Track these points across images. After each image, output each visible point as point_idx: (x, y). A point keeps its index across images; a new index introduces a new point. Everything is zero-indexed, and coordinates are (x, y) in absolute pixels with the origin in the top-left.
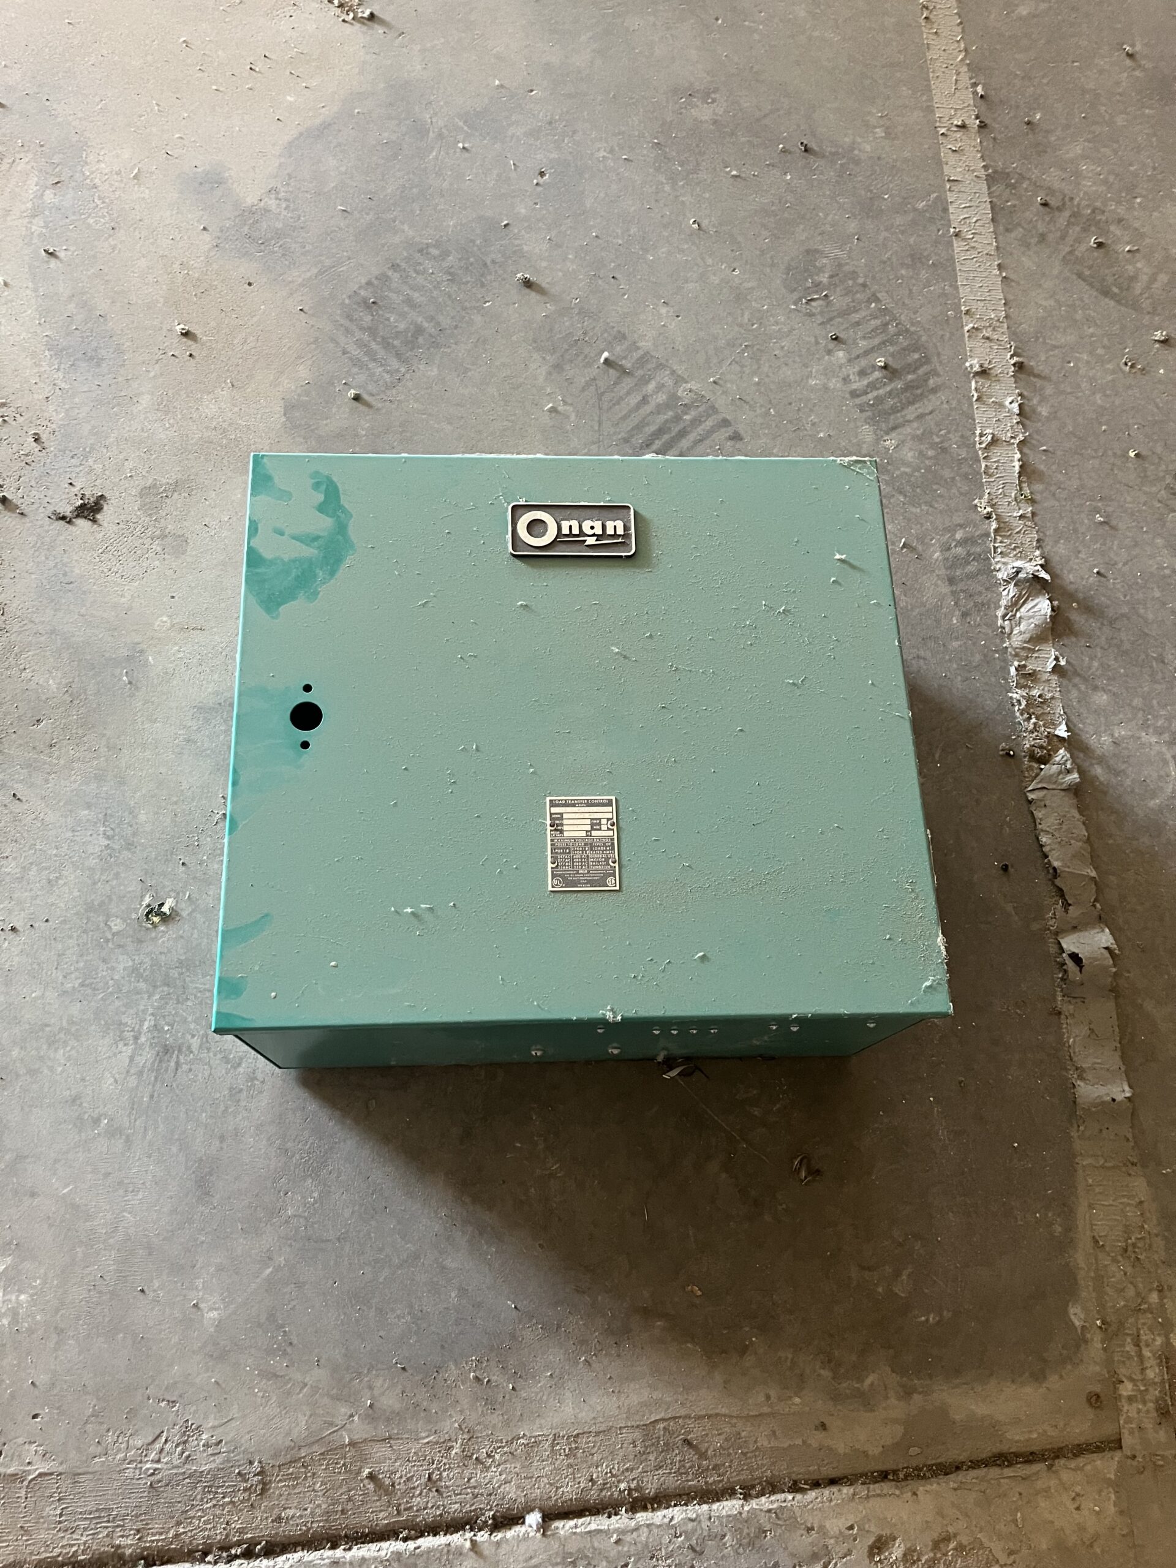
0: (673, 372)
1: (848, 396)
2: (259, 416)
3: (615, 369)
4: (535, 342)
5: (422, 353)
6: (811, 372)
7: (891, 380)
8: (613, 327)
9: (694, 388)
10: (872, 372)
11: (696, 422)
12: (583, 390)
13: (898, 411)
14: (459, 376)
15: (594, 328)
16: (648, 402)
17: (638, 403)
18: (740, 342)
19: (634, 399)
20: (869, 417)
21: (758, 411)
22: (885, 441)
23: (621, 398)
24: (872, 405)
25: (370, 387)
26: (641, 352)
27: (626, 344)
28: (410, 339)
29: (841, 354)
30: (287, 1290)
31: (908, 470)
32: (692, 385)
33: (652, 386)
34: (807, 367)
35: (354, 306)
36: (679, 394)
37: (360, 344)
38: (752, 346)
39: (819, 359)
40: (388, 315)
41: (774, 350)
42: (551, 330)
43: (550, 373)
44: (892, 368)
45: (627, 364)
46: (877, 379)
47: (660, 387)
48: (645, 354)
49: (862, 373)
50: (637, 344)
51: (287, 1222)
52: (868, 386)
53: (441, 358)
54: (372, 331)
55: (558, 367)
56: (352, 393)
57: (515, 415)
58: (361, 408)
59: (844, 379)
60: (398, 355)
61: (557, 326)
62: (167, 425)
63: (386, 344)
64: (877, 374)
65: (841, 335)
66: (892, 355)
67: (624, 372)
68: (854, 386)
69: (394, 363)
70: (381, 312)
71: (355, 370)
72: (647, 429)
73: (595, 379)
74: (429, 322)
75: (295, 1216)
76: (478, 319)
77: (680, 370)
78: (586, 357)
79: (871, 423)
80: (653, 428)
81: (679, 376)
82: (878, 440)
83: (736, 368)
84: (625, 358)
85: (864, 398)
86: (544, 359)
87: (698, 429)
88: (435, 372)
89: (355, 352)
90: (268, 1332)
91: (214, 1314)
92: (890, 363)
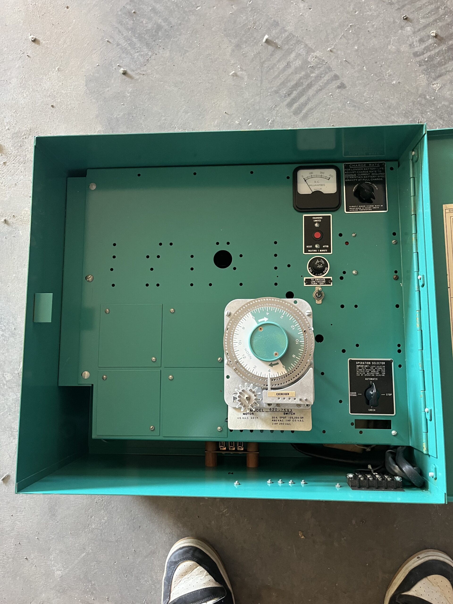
0: (306, 45)
1: (412, 56)
2: (72, 87)
3: (271, 45)
4: (225, 31)
5: (161, 42)
6: (390, 41)
7: (439, 45)
8: (272, 18)
9: (318, 55)
10: (428, 40)
11: (319, 77)
12: (252, 61)
13: (443, 65)
14: (181, 56)
15: (260, 19)
16: (290, 66)
17: (284, 67)
18: (347, 23)
19: (281, 66)
20: (424, 70)
21: (356, 69)
22: (433, 84)
23: (275, 65)
24: (427, 61)
25: (132, 66)
26: (287, 34)
27: (280, 28)
28: (154, 33)
29: (409, 28)
30: (93, 564)
31: (446, 103)
32: (318, 53)
33: (293, 55)
34: (388, 38)
35: (123, 15)
36: (309, 59)
37: (127, 39)
38: (355, 26)
39: (395, 33)
40: (142, 20)
41: (368, 28)
42: (235, 22)
43: (233, 51)
44: (440, 36)
45: (279, 42)
46: (431, 44)
47: (298, 55)
48: (290, 34)
49: (421, 41)
50: (285, 29)
51: (92, 532)
52: (424, 49)
53: (171, 45)
54: (133, 30)
55: (238, 46)
56: (122, 70)
57: (212, 79)
58: (127, 79)
59: (410, 45)
60: (148, 45)
61: (238, 19)
62: (25, 95)
63: (140, 38)
64: (431, 41)
65: (410, 16)
66: (441, 28)
67: (277, 47)
68: (416, 49)
69: (145, 50)
70: (138, 18)
71: (124, 55)
72: (289, 84)
73: (259, 53)
74: (164, 22)
75: (96, 528)
76: (193, 18)
77: (310, 43)
78: (255, 39)
79: (426, 73)
80: (292, 83)
81: (309, 48)
82: (429, 85)
83: (344, 40)
84: (278, 38)
85: (422, 57)
86: (230, 41)
87: (319, 83)
88: (168, 54)
89: (124, 43)
90: (84, 583)
91: (59, 573)
92: (439, 34)
